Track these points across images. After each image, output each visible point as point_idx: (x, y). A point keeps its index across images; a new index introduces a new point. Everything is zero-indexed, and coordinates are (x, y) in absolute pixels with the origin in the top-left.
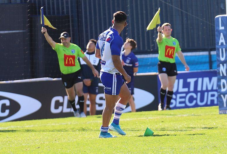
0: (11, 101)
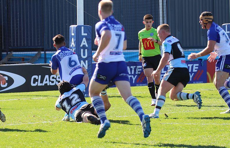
0: (8, 77)
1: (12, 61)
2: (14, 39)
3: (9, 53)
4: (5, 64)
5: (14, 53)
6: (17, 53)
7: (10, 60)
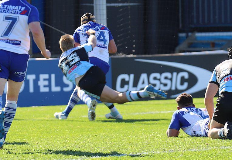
0: (189, 73)
1: (195, 47)
2: (198, 12)
3: (190, 34)
4: (184, 52)
5: (198, 35)
6: (204, 34)
7: (193, 47)
